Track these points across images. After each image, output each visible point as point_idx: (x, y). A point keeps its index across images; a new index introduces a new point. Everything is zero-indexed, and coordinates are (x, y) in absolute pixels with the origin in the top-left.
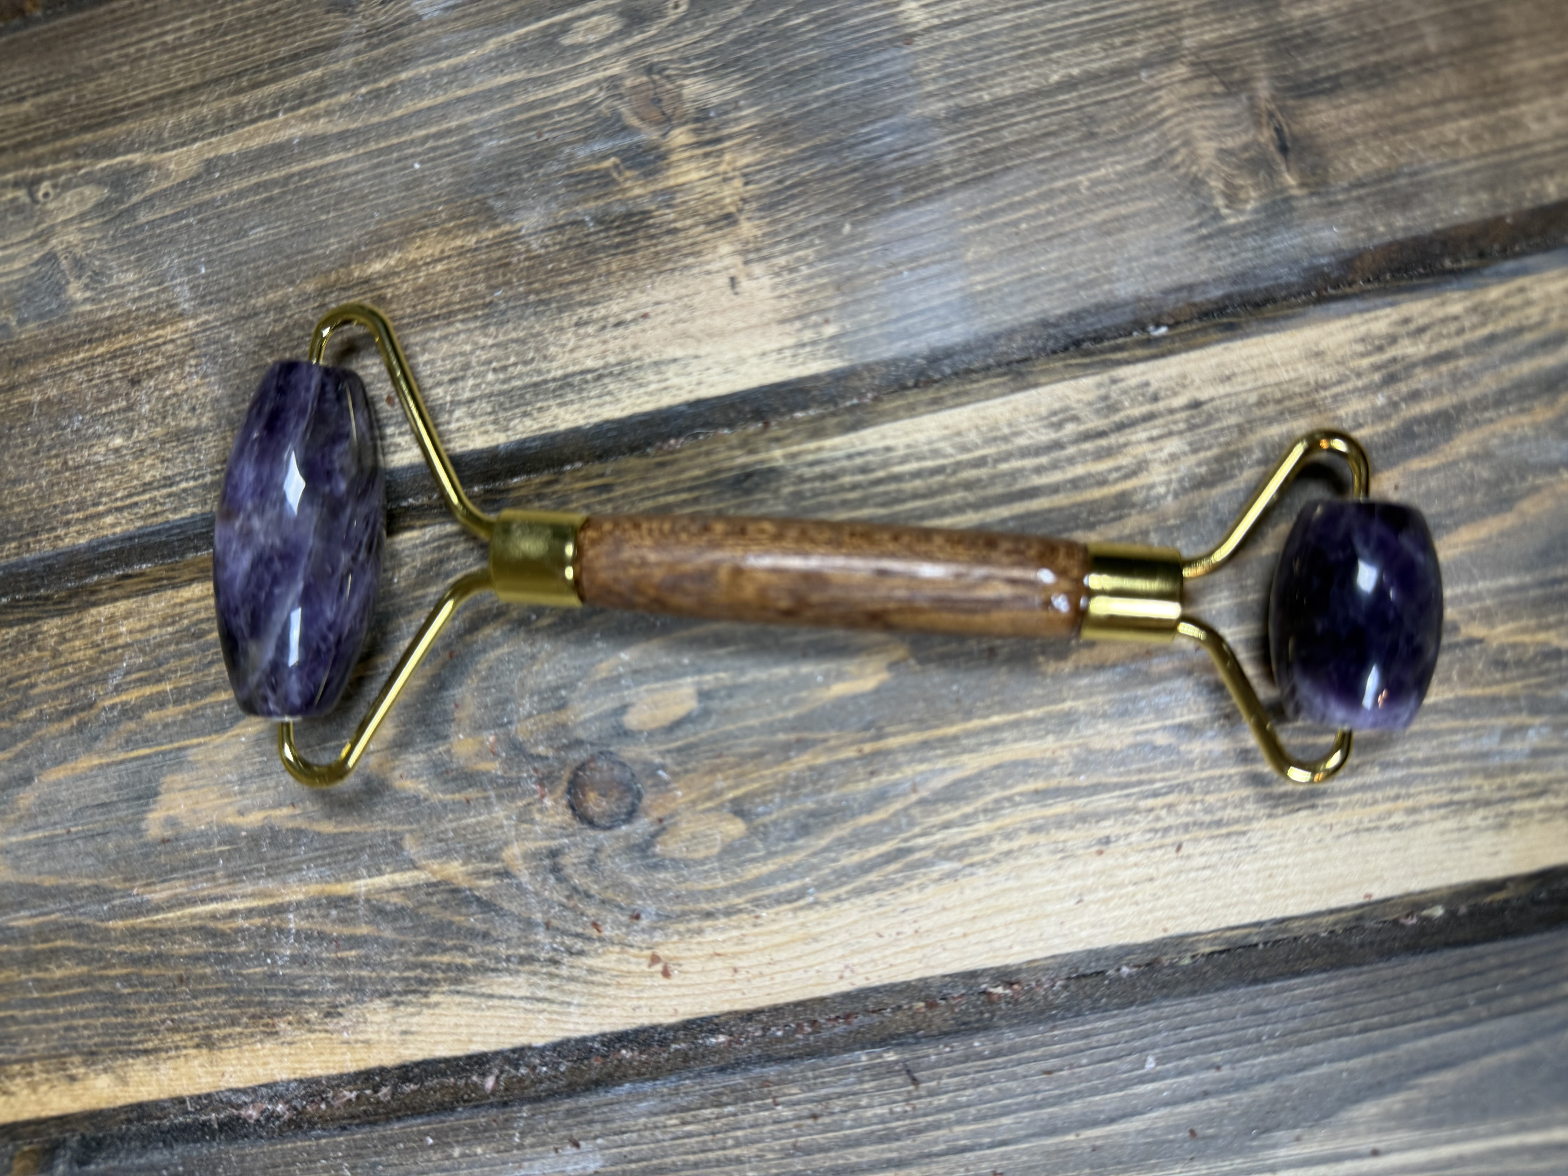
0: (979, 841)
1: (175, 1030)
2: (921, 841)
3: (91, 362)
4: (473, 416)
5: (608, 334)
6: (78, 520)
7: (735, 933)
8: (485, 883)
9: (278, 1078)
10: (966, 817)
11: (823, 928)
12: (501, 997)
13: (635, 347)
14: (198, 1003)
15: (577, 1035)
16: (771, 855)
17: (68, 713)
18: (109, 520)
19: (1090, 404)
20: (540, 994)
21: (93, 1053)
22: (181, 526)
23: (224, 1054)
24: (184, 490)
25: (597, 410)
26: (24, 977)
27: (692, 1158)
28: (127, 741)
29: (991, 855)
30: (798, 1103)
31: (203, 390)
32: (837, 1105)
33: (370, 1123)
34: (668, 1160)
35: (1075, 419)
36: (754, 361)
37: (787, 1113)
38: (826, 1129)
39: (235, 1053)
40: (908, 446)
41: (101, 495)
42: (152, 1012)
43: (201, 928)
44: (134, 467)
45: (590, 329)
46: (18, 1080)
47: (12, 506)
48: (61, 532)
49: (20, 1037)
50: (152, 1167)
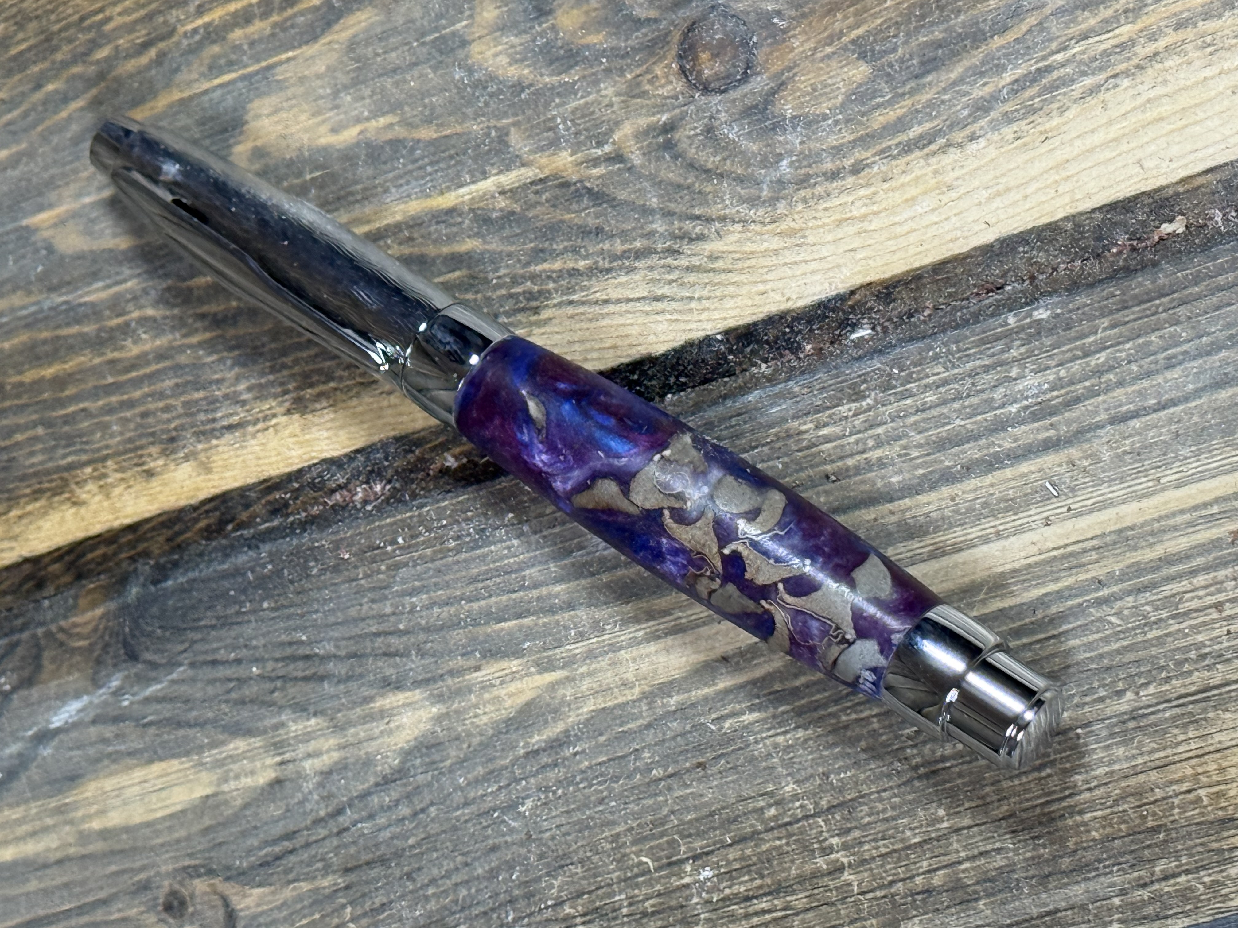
0: (1122, 46)
1: (262, 397)
2: (1059, 57)
7: (863, 192)
8: (595, 172)
10: (1106, 21)
11: (958, 173)
12: (617, 302)
14: (288, 360)
15: (700, 335)
16: (898, 97)
17: (146, 45)
21: (172, 440)
23: (317, 418)
26: (97, 361)
28: (210, 68)
29: (1135, 61)
39: (328, 414)
42: (237, 379)
46: (90, 486)
49: (92, 432)
50: (238, 572)
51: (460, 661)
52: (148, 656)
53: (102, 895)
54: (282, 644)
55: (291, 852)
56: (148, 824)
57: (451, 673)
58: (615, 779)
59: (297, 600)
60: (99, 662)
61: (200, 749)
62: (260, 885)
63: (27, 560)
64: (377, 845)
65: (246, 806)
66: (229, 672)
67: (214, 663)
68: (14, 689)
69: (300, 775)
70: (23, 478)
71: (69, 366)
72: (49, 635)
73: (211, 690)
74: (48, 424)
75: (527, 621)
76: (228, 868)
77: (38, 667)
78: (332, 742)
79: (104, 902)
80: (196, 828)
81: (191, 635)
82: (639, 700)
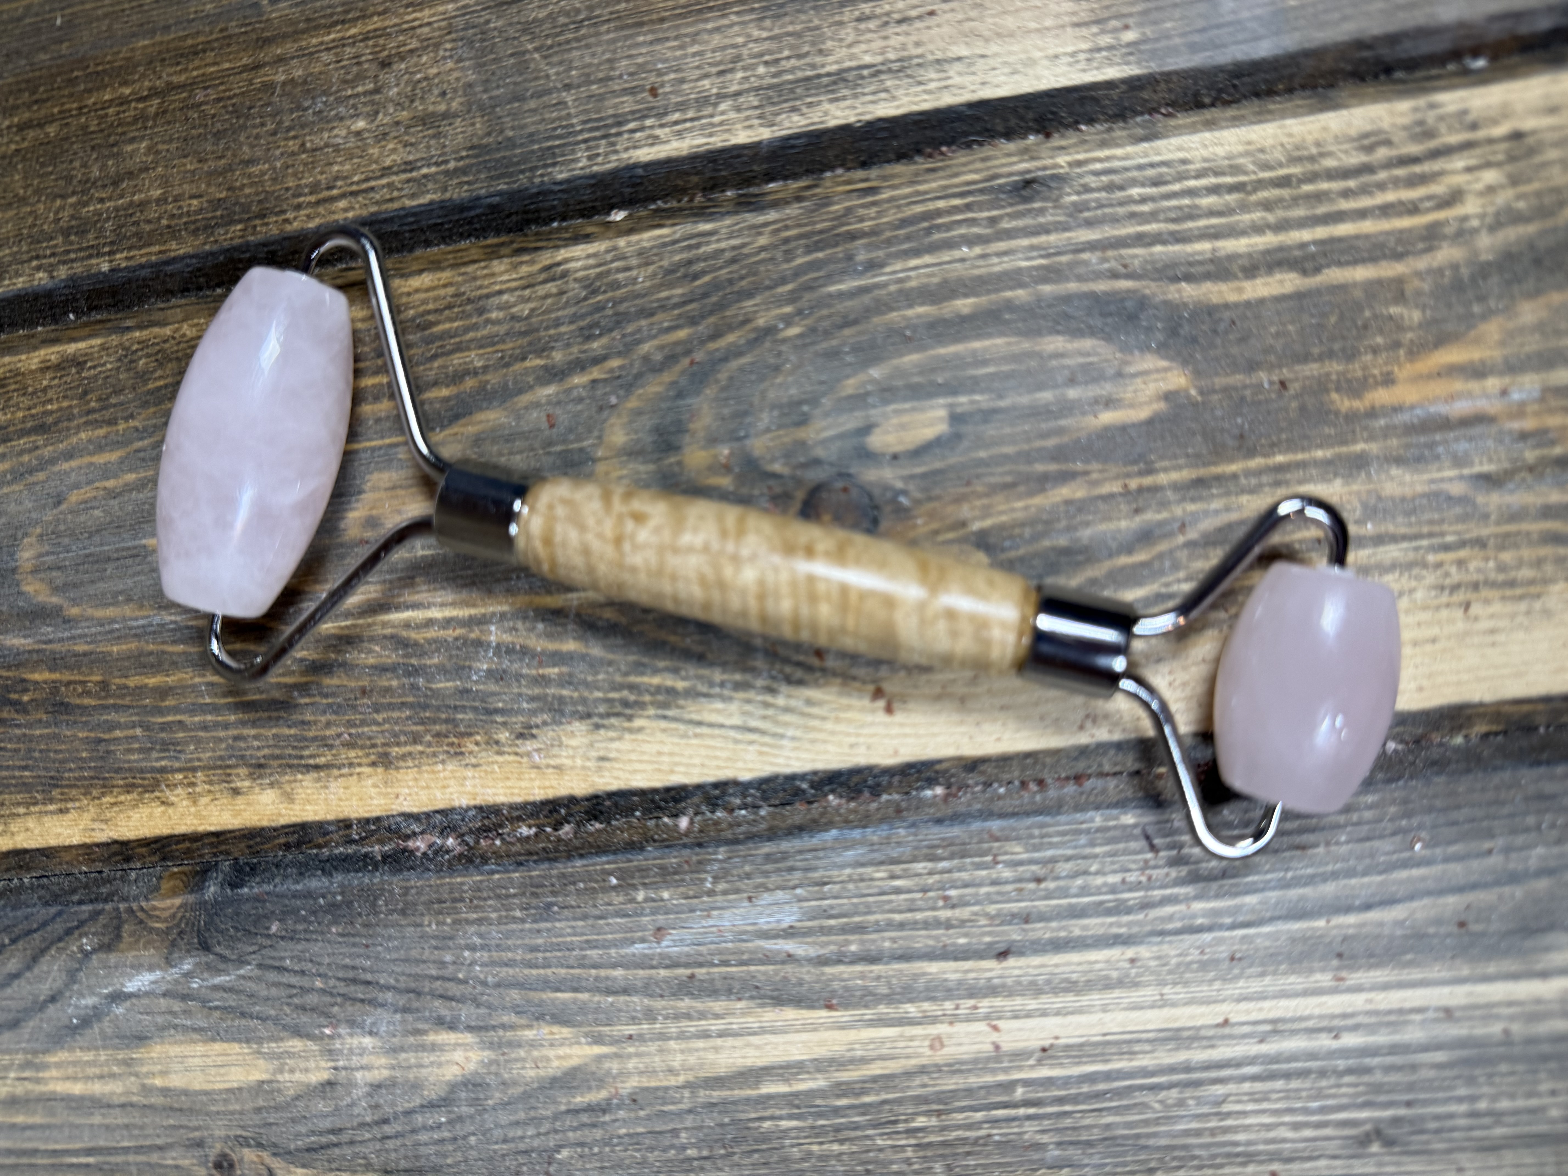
1: (350, 745)
3: (341, 43)
4: (738, 109)
5: (890, 30)
6: (309, 204)
9: (456, 804)
12: (711, 725)
13: (918, 44)
14: (379, 717)
15: (788, 770)
18: (342, 204)
19: (1405, 128)
20: (753, 723)
21: (260, 766)
22: (416, 213)
23: (400, 775)
24: (425, 176)
25: (871, 108)
26: (197, 680)
27: (897, 917)
30: (1021, 863)
31: (456, 74)
32: (1065, 868)
33: (549, 860)
34: (871, 918)
35: (1388, 143)
36: (1045, 62)
37: (1007, 874)
38: (1049, 896)
39: (412, 773)
40: (1205, 160)
41: (336, 178)
42: (328, 724)
43: (392, 637)
44: (374, 151)
45: (872, 25)
46: (179, 790)
47: (243, 186)
48: (290, 215)
49: (187, 744)
50: (309, 895)
51: (512, 1018)
52: (218, 949)
53: (159, 1142)
54: (346, 967)
55: (336, 1145)
56: (206, 1093)
57: (504, 1027)
58: (652, 1149)
59: (363, 931)
60: (173, 944)
61: (260, 1041)
62: (304, 1166)
63: (115, 842)
64: (417, 1157)
65: (298, 1098)
66: (294, 980)
67: (281, 969)
68: (94, 951)
69: (351, 1084)
70: (118, 771)
71: (171, 680)
72: (131, 911)
73: (274, 991)
74: (147, 727)
75: (584, 996)
76: (275, 1145)
77: (119, 937)
78: (383, 1061)
79: (160, 1148)
80: (249, 1106)
81: (260, 940)
82: (684, 1087)
